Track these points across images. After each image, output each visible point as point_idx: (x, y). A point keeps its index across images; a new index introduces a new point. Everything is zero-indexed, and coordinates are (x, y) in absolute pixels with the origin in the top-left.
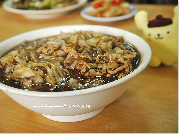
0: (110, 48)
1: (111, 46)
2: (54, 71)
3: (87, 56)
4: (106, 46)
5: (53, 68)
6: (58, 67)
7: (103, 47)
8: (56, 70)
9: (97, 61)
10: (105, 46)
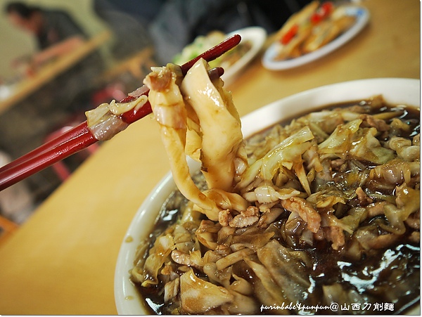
0: (377, 147)
1: (376, 141)
2: (272, 270)
3: (334, 200)
4: (365, 147)
5: (267, 261)
6: (276, 255)
7: (357, 151)
8: (275, 265)
9: (360, 198)
10: (362, 148)
